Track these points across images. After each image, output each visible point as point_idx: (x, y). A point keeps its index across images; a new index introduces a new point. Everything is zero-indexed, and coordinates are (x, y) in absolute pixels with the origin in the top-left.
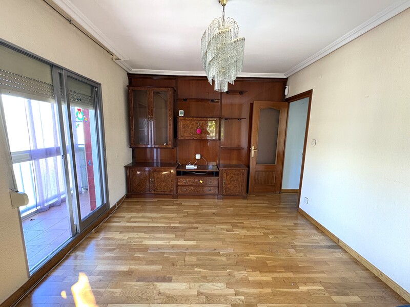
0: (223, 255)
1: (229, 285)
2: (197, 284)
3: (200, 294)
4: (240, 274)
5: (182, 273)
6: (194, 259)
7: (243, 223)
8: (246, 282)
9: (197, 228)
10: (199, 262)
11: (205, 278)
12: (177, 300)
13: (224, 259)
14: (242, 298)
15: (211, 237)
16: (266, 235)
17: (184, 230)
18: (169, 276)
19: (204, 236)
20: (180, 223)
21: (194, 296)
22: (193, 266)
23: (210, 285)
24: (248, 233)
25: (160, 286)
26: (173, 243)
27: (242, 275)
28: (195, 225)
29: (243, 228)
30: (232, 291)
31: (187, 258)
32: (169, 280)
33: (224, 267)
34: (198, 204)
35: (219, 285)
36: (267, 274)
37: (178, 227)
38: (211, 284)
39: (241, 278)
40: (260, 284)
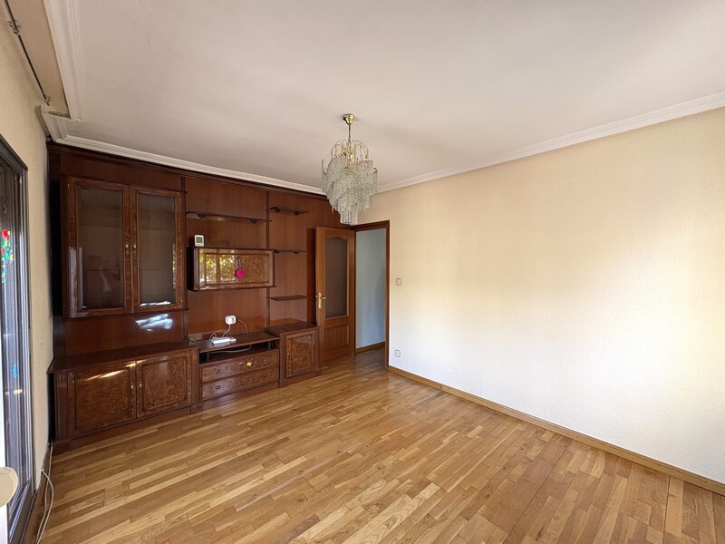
0: (354, 453)
1: (388, 478)
2: (355, 500)
3: (367, 507)
4: (389, 461)
5: (323, 502)
6: (323, 478)
7: (342, 407)
8: (400, 465)
9: (286, 439)
10: (331, 478)
11: (356, 489)
12: (347, 532)
13: (359, 456)
14: (409, 480)
15: (318, 440)
16: (379, 408)
17: (269, 451)
18: (309, 516)
19: (308, 444)
20: (249, 445)
21: (363, 513)
22: (330, 485)
23: (369, 491)
24: (360, 416)
25: (309, 535)
26: (269, 476)
27: (391, 461)
28: (281, 437)
29: (349, 412)
30: (395, 482)
31: (312, 482)
32: (316, 520)
33: (367, 464)
34: (254, 406)
35: (377, 484)
36: (411, 447)
37: (254, 452)
38: (369, 489)
39: (393, 464)
40: (415, 458)
